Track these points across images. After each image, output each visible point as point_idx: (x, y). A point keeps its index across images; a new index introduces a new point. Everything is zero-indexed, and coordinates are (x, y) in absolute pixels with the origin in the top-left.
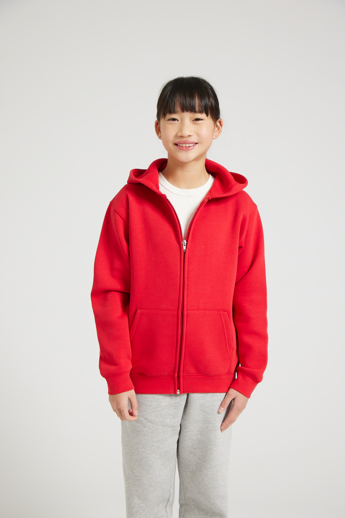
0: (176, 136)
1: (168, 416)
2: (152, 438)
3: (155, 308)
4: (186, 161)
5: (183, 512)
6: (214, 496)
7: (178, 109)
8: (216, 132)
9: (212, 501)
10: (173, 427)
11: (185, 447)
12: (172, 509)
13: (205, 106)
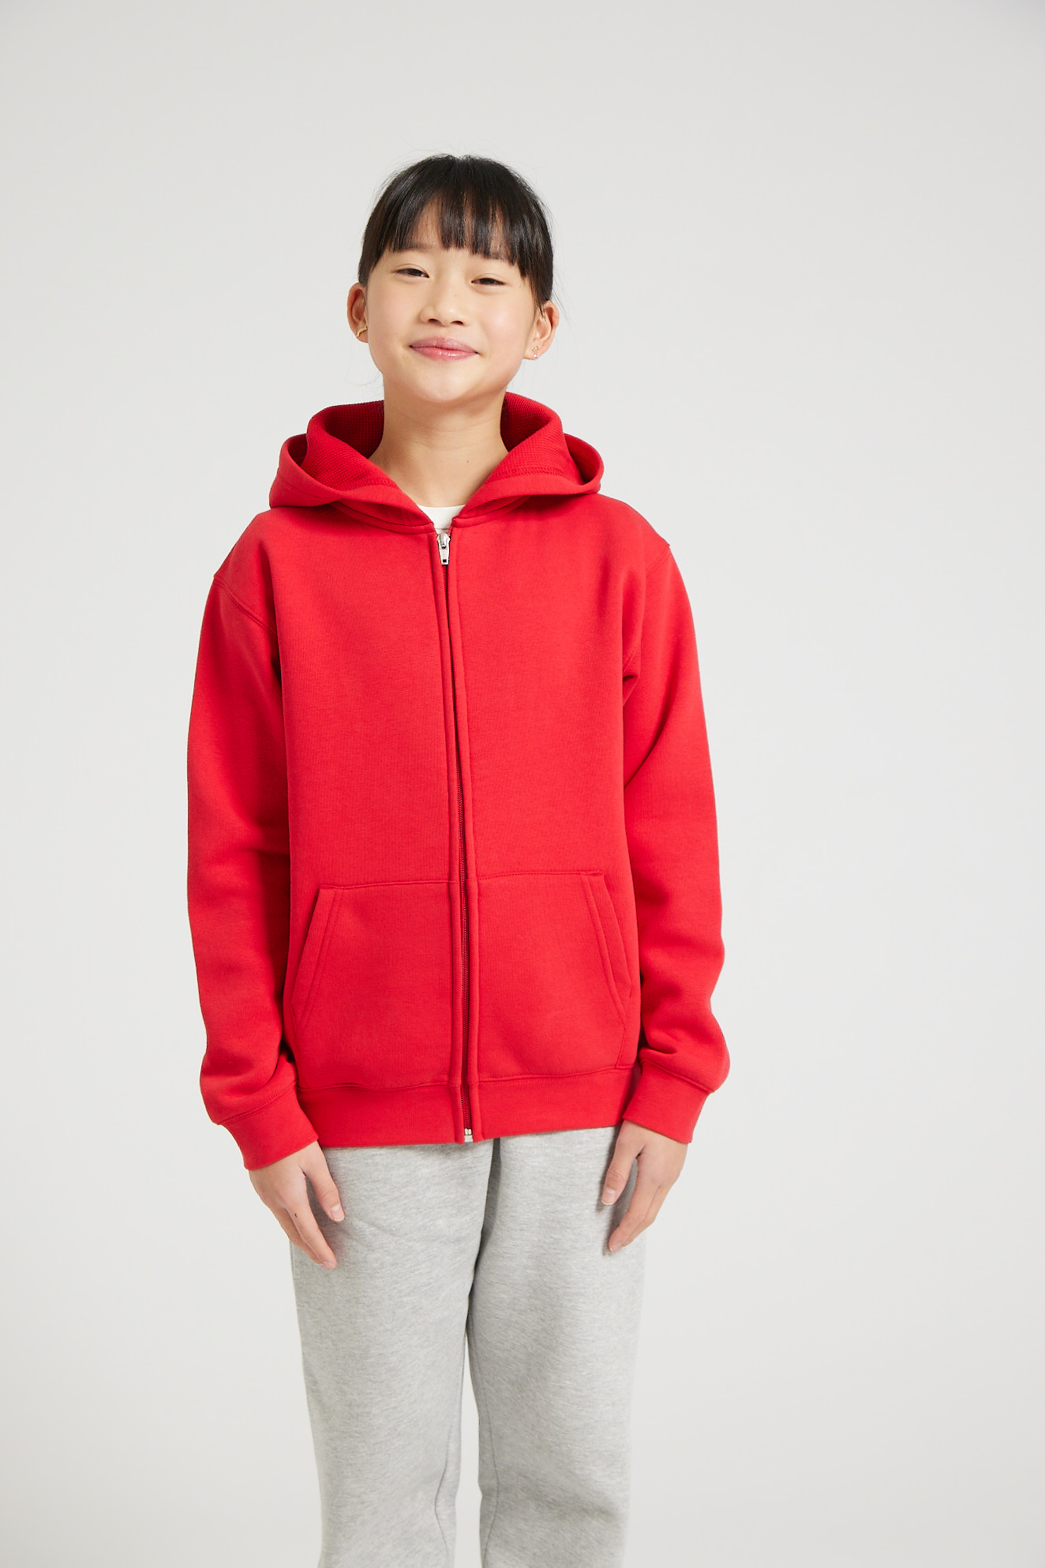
0: (418, 319)
5: (493, 1512)
8: (534, 339)
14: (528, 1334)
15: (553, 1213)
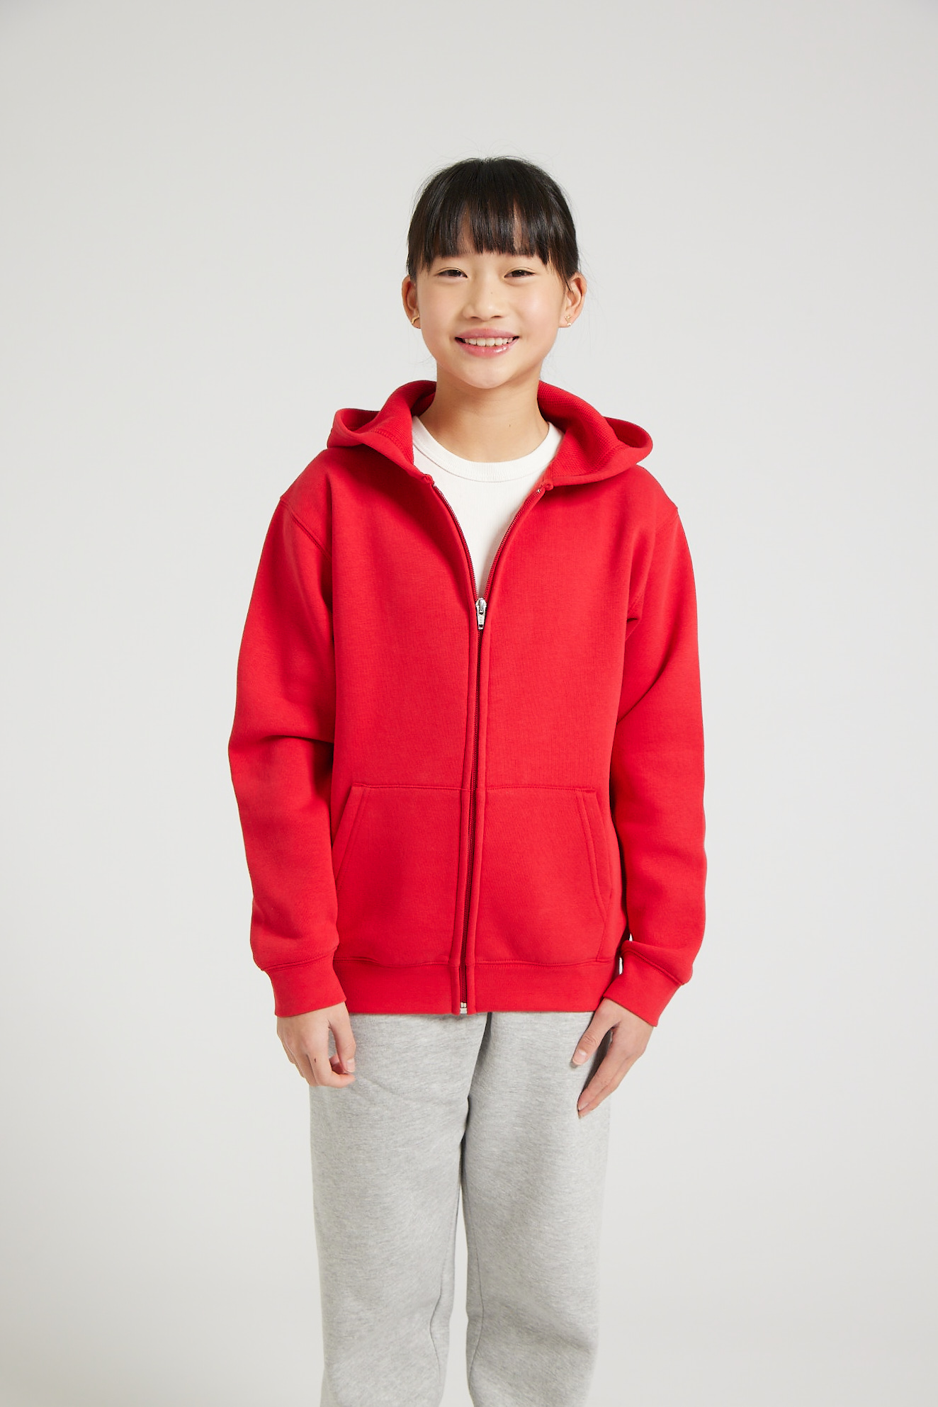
0: (461, 318)
1: (435, 1073)
2: (393, 1135)
3: (401, 783)
4: (486, 385)
5: (477, 1335)
6: (560, 1291)
7: (466, 243)
8: (567, 308)
9: (554, 1305)
10: (450, 1103)
11: (482, 1158)
12: (448, 1329)
13: (539, 236)
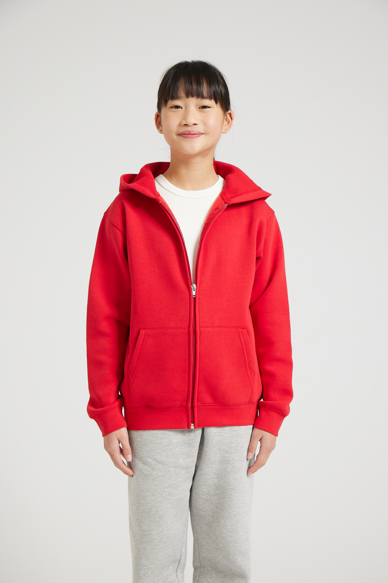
0: (180, 125)
1: (181, 455)
2: (163, 483)
3: (162, 327)
5: (198, 576)
6: (234, 552)
8: (225, 125)
9: (231, 558)
10: (187, 468)
14: (214, 505)
15: (224, 457)
